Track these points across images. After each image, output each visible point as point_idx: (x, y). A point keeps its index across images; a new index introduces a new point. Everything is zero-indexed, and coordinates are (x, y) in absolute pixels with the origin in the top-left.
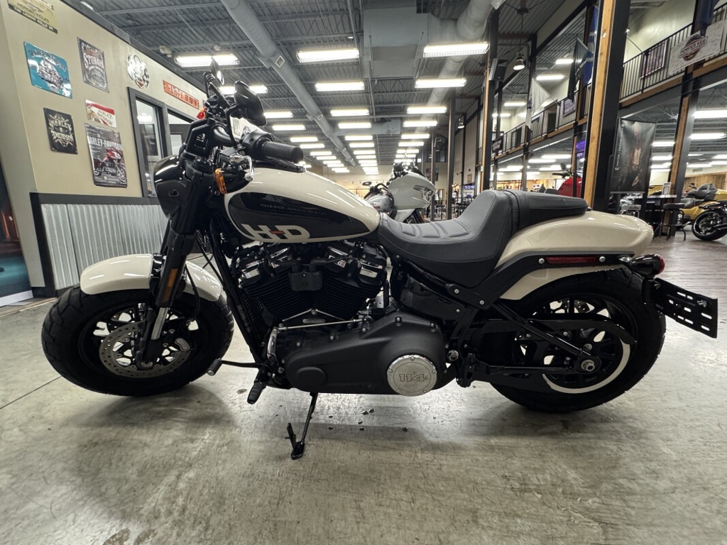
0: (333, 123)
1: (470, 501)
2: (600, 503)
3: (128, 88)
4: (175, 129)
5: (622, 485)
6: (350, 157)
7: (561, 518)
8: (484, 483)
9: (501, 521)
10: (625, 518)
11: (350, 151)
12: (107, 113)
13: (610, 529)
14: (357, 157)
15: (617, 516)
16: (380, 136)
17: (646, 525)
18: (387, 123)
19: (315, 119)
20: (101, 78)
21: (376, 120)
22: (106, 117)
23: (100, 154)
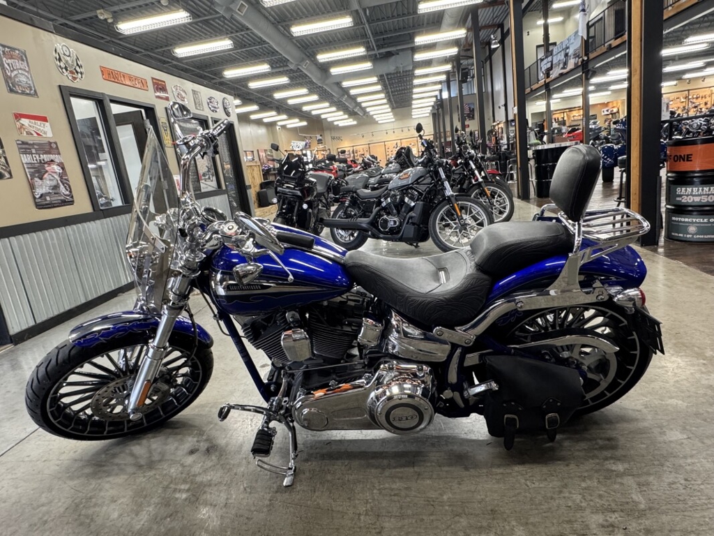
0: (324, 68)
3: (60, 87)
4: (122, 119)
6: (354, 104)
11: (353, 98)
12: (39, 122)
14: (364, 105)
16: (387, 75)
18: (394, 57)
19: (299, 67)
20: (27, 83)
21: (378, 56)
22: (39, 127)
23: (39, 171)
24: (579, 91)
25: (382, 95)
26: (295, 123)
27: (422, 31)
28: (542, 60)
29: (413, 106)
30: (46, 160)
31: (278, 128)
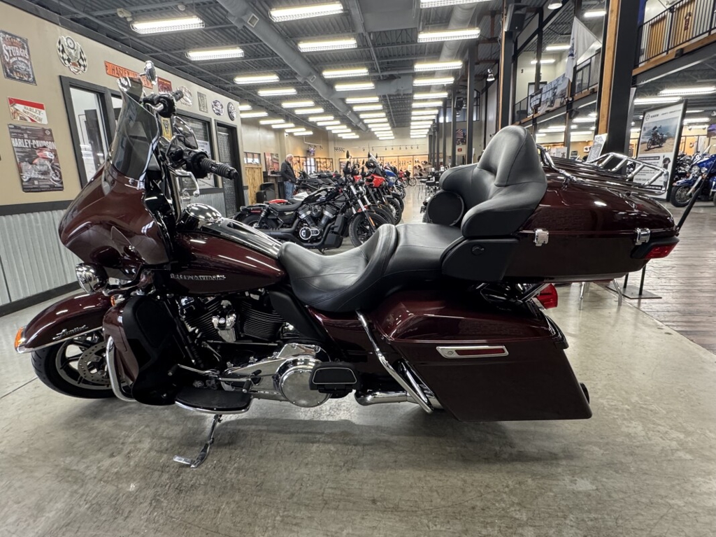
0: (330, 83)
3: (60, 77)
6: (357, 120)
11: (357, 114)
12: (35, 109)
14: (365, 121)
16: (390, 96)
18: (396, 80)
19: (306, 81)
20: (25, 70)
21: (381, 78)
22: (34, 114)
23: (29, 156)
24: (562, 128)
25: (383, 114)
26: (302, 131)
27: (424, 59)
28: (532, 96)
29: (412, 127)
30: (38, 146)
31: (285, 134)
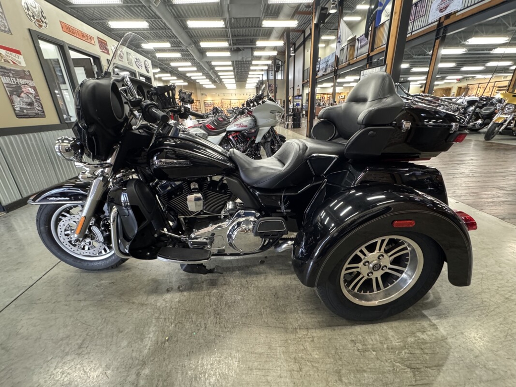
1: (335, 364)
2: (408, 353)
3: (29, 30)
4: (78, 62)
5: (419, 337)
7: (389, 368)
8: (341, 348)
9: (355, 377)
10: (424, 362)
12: (14, 54)
13: (417, 373)
15: (419, 362)
17: (436, 366)
18: (241, 52)
19: (188, 48)
21: (233, 50)
22: (14, 58)
23: (16, 90)
29: (247, 82)
